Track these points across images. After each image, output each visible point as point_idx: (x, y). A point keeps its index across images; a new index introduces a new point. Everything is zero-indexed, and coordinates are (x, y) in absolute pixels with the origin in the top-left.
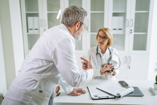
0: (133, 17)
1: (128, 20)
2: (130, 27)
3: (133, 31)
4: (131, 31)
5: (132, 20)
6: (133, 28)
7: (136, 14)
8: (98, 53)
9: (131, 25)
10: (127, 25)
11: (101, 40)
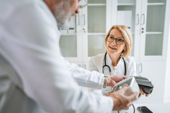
0: (145, 11)
1: (138, 15)
2: (141, 24)
3: (145, 30)
4: (142, 30)
5: (144, 14)
6: (144, 26)
7: (148, 7)
8: (106, 65)
9: (143, 22)
10: (137, 22)
11: (114, 43)
